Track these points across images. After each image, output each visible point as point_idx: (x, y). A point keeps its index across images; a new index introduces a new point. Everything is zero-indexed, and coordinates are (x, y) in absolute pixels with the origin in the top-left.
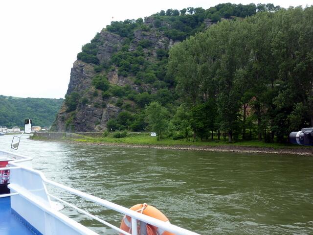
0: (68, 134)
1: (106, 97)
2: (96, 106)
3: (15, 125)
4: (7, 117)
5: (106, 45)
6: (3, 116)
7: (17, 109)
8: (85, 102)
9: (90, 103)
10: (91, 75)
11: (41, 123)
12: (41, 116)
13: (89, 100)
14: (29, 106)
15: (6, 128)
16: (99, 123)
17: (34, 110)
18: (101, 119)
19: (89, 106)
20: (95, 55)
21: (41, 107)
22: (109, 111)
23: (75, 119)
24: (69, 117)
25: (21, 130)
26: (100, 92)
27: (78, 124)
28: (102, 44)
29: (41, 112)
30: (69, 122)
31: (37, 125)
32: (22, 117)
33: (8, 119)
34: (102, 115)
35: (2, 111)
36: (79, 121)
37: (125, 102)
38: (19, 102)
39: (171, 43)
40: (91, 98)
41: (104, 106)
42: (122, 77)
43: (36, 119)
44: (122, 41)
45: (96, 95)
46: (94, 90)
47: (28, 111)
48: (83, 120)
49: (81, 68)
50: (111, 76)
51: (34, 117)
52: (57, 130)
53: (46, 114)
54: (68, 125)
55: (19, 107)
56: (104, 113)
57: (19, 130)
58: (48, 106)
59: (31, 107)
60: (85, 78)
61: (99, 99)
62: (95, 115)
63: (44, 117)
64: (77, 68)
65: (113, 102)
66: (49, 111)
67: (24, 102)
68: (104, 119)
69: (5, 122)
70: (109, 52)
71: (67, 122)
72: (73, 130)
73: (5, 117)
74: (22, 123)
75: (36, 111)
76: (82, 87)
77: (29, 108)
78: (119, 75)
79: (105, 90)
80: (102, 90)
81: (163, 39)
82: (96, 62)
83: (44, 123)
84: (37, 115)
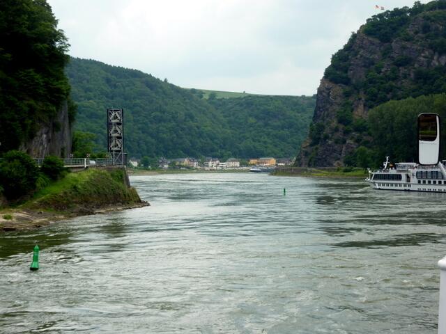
0: (309, 169)
1: (346, 133)
2: (336, 142)
3: (229, 156)
4: (216, 141)
5: (361, 56)
6: (208, 139)
7: (229, 122)
8: (326, 137)
9: (331, 139)
10: (339, 100)
11: (276, 150)
12: (275, 136)
13: (330, 135)
14: (250, 116)
15: (218, 162)
16: (339, 159)
17: (261, 123)
18: (340, 154)
19: (330, 142)
20: (346, 72)
21: (275, 116)
22: (348, 147)
23: (317, 154)
24: (313, 151)
25: (241, 165)
26: (341, 126)
27: (320, 159)
28: (356, 55)
29: (275, 128)
30: (312, 158)
31: (268, 155)
32: (240, 139)
33: (217, 144)
34: (341, 151)
35: (206, 129)
36: (320, 157)
37: (365, 137)
38: (230, 105)
39: (435, 58)
40: (332, 133)
41: (344, 142)
42: (367, 108)
43: (265, 142)
44: (382, 48)
45: (336, 130)
46: (336, 125)
47: (251, 126)
48: (324, 156)
49: (327, 92)
50: (357, 107)
51: (262, 139)
52: (300, 165)
53: (286, 132)
54: (310, 160)
55: (232, 118)
56: (344, 149)
57: (238, 164)
58: (290, 113)
59: (256, 117)
60: (332, 104)
61: (339, 135)
62: (334, 151)
63: (282, 139)
64: (323, 91)
65: (352, 138)
66: (290, 126)
67: (241, 105)
68: (343, 155)
69: (212, 150)
70: (364, 66)
71: (310, 156)
72: (315, 166)
73: (212, 139)
74: (240, 151)
75: (266, 125)
76: (328, 116)
77: (252, 120)
78: (365, 106)
79: (346, 125)
80: (344, 124)
81: (427, 53)
82: (347, 82)
83: (282, 150)
84: (268, 135)
